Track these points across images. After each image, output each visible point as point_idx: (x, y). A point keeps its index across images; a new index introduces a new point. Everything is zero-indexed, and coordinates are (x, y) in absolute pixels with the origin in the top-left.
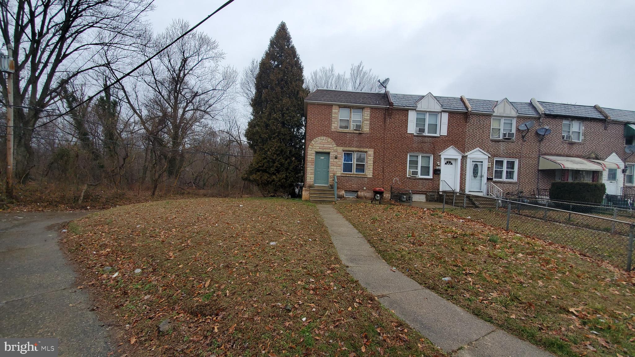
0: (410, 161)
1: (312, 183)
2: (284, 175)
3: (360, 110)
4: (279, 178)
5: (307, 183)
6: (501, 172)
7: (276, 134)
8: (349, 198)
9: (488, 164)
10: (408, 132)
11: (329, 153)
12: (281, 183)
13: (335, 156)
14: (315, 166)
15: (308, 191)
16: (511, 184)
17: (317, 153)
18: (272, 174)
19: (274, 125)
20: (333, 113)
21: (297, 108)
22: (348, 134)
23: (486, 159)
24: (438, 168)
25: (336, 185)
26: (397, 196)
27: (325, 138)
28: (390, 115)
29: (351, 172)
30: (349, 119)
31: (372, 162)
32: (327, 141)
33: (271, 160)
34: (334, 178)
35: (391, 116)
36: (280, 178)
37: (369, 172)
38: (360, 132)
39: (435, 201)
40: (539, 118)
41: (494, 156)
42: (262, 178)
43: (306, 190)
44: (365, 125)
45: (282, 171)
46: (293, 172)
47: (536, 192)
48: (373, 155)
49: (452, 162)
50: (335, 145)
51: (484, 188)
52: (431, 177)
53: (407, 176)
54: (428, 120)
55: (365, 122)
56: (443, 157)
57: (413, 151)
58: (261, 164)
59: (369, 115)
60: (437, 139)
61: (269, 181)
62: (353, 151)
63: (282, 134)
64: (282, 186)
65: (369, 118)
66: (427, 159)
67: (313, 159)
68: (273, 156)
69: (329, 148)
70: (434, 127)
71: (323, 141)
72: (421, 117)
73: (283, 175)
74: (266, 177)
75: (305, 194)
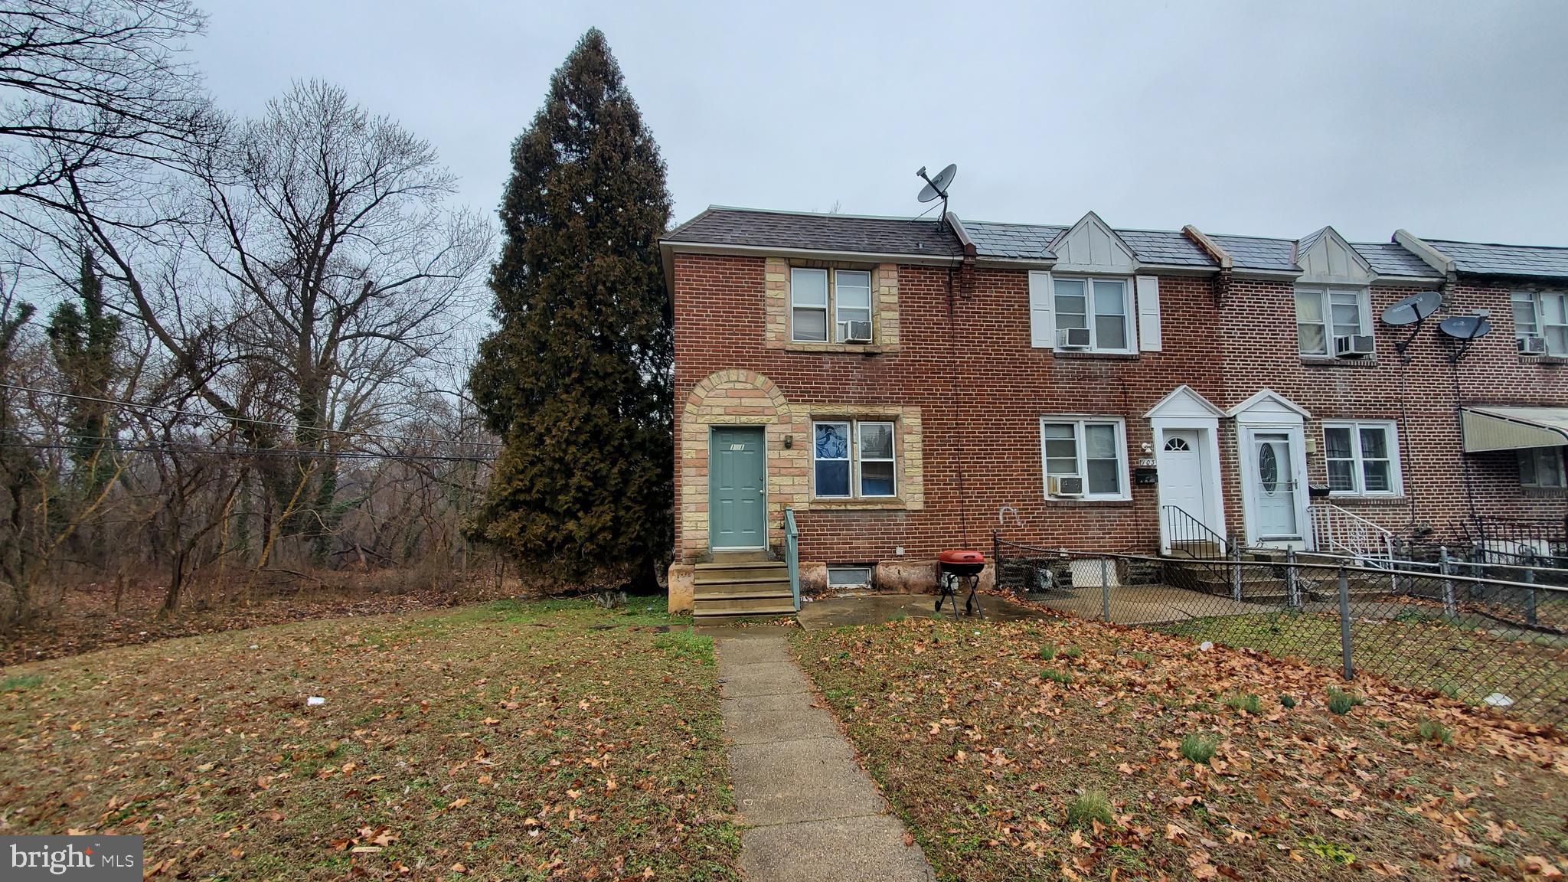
0: (1047, 442)
1: (701, 544)
2: (608, 518)
3: (863, 277)
4: (588, 529)
5: (685, 544)
6: (1347, 467)
7: (574, 375)
8: (845, 590)
9: (1307, 444)
10: (1034, 345)
11: (760, 430)
12: (597, 545)
13: (783, 437)
14: (713, 479)
15: (688, 573)
16: (1387, 505)
17: (718, 430)
18: (564, 517)
19: (565, 344)
20: (768, 285)
21: (645, 288)
22: (826, 358)
23: (1297, 425)
24: (1145, 463)
25: (793, 548)
26: (1016, 572)
27: (742, 374)
28: (967, 287)
29: (847, 492)
30: (826, 307)
31: (920, 455)
32: (751, 386)
33: (557, 467)
34: (785, 518)
35: (970, 290)
36: (592, 528)
37: (911, 492)
38: (869, 348)
39: (1152, 582)
40: (1440, 288)
41: (1320, 414)
42: (528, 535)
43: (679, 571)
44: (884, 323)
45: (602, 503)
46: (641, 503)
47: (1471, 528)
48: (920, 429)
49: (1189, 440)
50: (782, 399)
51: (1305, 526)
52: (1125, 494)
53: (1046, 498)
54: (1095, 303)
55: (883, 313)
56: (1157, 426)
57: (1056, 409)
58: (522, 480)
59: (895, 291)
60: (1132, 365)
61: (554, 539)
62: (848, 419)
63: (596, 373)
64: (604, 556)
65: (895, 299)
66: (1104, 435)
67: (702, 455)
68: (565, 452)
69: (761, 411)
70: (1114, 327)
71: (738, 386)
72: (1069, 292)
73: (603, 516)
74: (540, 525)
75: (679, 586)
